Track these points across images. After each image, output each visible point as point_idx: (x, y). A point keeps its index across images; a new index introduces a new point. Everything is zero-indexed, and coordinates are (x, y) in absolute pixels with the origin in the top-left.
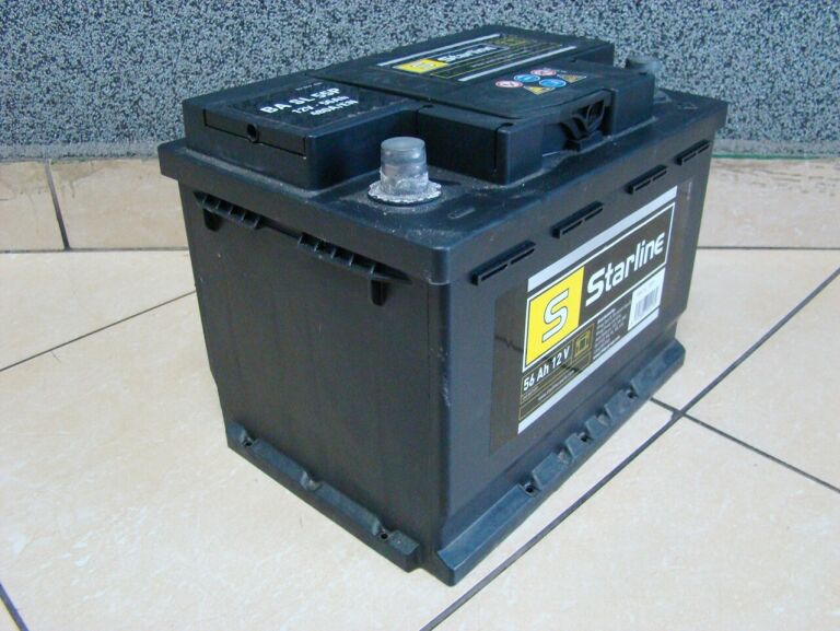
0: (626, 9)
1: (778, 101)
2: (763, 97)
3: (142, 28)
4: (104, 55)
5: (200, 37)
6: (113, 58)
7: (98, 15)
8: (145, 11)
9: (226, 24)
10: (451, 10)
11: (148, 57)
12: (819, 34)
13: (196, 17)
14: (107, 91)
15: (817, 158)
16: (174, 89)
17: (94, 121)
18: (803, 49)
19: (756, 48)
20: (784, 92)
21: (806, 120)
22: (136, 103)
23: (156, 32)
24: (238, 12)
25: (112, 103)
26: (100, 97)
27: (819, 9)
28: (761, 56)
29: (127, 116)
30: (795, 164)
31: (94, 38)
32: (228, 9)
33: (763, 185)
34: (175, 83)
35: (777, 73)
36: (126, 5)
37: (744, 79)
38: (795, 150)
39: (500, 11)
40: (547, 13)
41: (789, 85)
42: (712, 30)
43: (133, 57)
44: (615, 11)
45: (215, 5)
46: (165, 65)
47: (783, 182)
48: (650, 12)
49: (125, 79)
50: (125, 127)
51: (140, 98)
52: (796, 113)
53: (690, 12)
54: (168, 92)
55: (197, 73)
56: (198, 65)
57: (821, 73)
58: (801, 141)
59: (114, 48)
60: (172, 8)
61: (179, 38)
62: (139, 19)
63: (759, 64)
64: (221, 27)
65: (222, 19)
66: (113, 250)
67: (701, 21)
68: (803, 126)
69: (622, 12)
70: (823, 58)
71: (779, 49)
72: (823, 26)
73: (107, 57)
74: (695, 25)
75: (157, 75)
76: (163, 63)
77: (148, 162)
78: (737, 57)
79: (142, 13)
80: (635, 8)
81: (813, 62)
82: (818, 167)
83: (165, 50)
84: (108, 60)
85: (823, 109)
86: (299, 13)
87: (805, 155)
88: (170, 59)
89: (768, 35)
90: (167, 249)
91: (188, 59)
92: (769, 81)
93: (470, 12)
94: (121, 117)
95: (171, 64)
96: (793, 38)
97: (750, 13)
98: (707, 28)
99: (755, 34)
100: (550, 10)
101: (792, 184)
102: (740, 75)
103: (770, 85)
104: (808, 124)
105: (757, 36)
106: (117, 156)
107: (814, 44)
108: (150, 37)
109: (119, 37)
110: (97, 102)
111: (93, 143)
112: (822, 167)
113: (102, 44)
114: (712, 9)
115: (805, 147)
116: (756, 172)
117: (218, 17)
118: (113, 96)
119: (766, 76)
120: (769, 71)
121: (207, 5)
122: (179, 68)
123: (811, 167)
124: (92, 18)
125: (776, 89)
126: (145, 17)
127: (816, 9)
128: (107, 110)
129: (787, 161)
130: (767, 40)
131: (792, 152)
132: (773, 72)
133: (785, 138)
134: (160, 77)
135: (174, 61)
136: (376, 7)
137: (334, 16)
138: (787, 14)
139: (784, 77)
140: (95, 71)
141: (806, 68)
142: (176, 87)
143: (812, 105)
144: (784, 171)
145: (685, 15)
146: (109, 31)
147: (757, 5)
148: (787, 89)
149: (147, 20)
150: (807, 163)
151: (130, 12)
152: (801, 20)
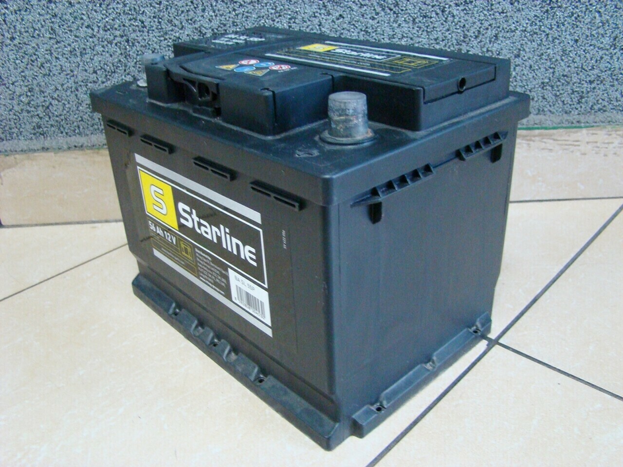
0: (434, 15)
1: (558, 83)
2: (547, 80)
3: (49, 47)
4: (19, 70)
5: (95, 53)
6: (27, 73)
7: (12, 39)
8: (50, 33)
9: (115, 42)
10: (294, 22)
11: (55, 71)
12: (588, 29)
13: (91, 37)
14: (24, 99)
15: (593, 126)
16: (76, 95)
17: (15, 124)
18: (576, 41)
19: (539, 42)
20: (564, 76)
21: (582, 97)
22: (48, 107)
23: (59, 50)
24: (124, 31)
25: (28, 108)
26: (19, 104)
27: (587, 9)
28: (543, 48)
29: (41, 118)
30: (577, 132)
31: (10, 57)
32: (116, 29)
33: (551, 150)
34: (77, 90)
35: (557, 60)
36: (35, 30)
37: (531, 67)
38: (574, 122)
39: (333, 21)
40: (371, 21)
41: (567, 70)
42: (503, 29)
43: (43, 71)
44: (425, 17)
45: (105, 26)
46: (68, 77)
47: (567, 147)
48: (453, 16)
49: (37, 89)
50: (39, 127)
51: (51, 104)
52: (573, 92)
53: (485, 15)
54: (72, 98)
55: (94, 82)
56: (95, 75)
57: (591, 59)
58: (579, 114)
59: (27, 65)
60: (71, 31)
61: (78, 54)
62: (45, 40)
63: (542, 54)
64: (111, 44)
65: (112, 37)
66: (36, 225)
67: (494, 22)
68: (579, 102)
69: (431, 17)
70: (592, 47)
71: (557, 41)
72: (590, 22)
73: (23, 72)
74: (490, 25)
75: (62, 85)
76: (67, 75)
77: (59, 155)
78: (524, 50)
79: (48, 35)
80: (441, 13)
81: (584, 51)
82: (593, 134)
83: (68, 65)
84: (23, 74)
85: (594, 88)
86: (172, 30)
87: (582, 125)
88: (72, 71)
89: (548, 31)
90: (78, 223)
91: (86, 71)
92: (550, 68)
93: (309, 23)
94: (36, 120)
95: (73, 76)
96: (568, 33)
97: (533, 14)
98: (499, 27)
99: (537, 31)
100: (373, 19)
101: (572, 148)
102: (527, 64)
103: (551, 71)
104: (583, 100)
105: (539, 32)
106: (35, 151)
107: (584, 36)
108: (55, 54)
109: (31, 56)
110: (16, 108)
111: (16, 141)
112: (596, 134)
113: (17, 62)
114: (503, 12)
115: (582, 118)
116: (544, 140)
117: (108, 36)
118: (29, 103)
119: (549, 64)
120: (550, 60)
121: (99, 27)
122: (80, 78)
123: (587, 134)
124: (9, 41)
125: (557, 74)
126: (50, 38)
127: (584, 9)
128: (25, 114)
129: (568, 130)
130: (547, 35)
131: (572, 123)
132: (554, 60)
133: (566, 113)
134: (65, 86)
135: (75, 73)
136: (234, 22)
137: (200, 31)
138: (561, 13)
139: (562, 64)
140: (13, 84)
141: (579, 56)
142: (79, 94)
143: (585, 85)
144: (567, 138)
145: (482, 18)
146: (23, 51)
147: (538, 8)
148: (565, 74)
149: (53, 41)
150: (584, 131)
151: (39, 35)
152: (573, 18)
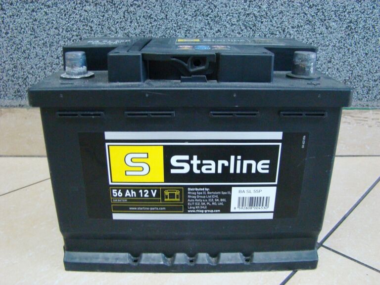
0: (278, 33)
1: (355, 80)
2: (347, 78)
3: (29, 40)
4: (9, 54)
5: (59, 45)
6: (14, 56)
7: (7, 33)
8: (31, 31)
9: (72, 39)
10: (189, 33)
11: (32, 56)
12: (374, 47)
13: (57, 35)
14: (11, 73)
15: (376, 109)
16: (45, 72)
17: (3, 88)
18: (367, 54)
19: (343, 54)
20: (358, 76)
21: (369, 90)
22: (25, 79)
23: (36, 42)
24: (79, 32)
25: (13, 79)
26: (7, 76)
27: (373, 35)
28: (346, 57)
29: (20, 86)
30: (365, 112)
31: (4, 45)
32: (74, 31)
33: (349, 123)
34: (46, 69)
35: (354, 66)
36: (22, 28)
37: (338, 69)
38: (365, 105)
39: (214, 34)
40: (237, 35)
41: (360, 72)
42: (321, 44)
43: (24, 55)
44: (272, 34)
45: (67, 29)
46: (40, 60)
47: (360, 121)
48: (290, 34)
49: (20, 66)
50: (19, 92)
51: (27, 77)
52: (364, 87)
53: (310, 35)
54: (42, 74)
55: (57, 64)
56: (58, 60)
57: (376, 66)
58: (367, 101)
59: (15, 50)
60: (45, 30)
61: (48, 46)
62: (27, 35)
63: (345, 61)
64: (70, 40)
65: (71, 36)
66: (11, 156)
67: (316, 39)
68: (368, 93)
69: (276, 35)
70: (376, 59)
71: (355, 54)
72: (375, 43)
73: (11, 55)
74: (313, 41)
75: (36, 65)
76: (40, 59)
77: (30, 110)
78: (334, 58)
79: (30, 32)
80: (282, 32)
81: (371, 61)
82: (376, 114)
83: (41, 52)
84: (11, 56)
85: (377, 85)
86: (110, 34)
87: (370, 107)
88: (43, 56)
89: (349, 47)
90: (39, 156)
91: (52, 56)
92: (350, 70)
93: (198, 34)
94: (17, 87)
95: (44, 59)
96: (361, 49)
97: (340, 36)
98: (319, 43)
99: (342, 46)
100: (239, 33)
101: (363, 122)
102: (336, 67)
103: (351, 72)
104: (370, 92)
105: (344, 47)
106: (14, 107)
107: (372, 51)
108: (33, 45)
109: (17, 45)
110: (5, 78)
111: (3, 100)
112: (378, 114)
113: (8, 48)
114: (321, 34)
115: (369, 103)
116: (346, 116)
117: (68, 35)
118: (13, 76)
119: (349, 67)
120: (350, 65)
121: (63, 29)
122: (48, 61)
123: (373, 113)
124: (4, 35)
125: (354, 74)
126: (31, 34)
127: (371, 34)
128: (10, 82)
129: (361, 110)
130: (349, 49)
131: (363, 106)
132: (352, 65)
133: (359, 100)
134: (38, 66)
135: (45, 57)
136: (150, 31)
137: (128, 35)
138: (357, 36)
139: (358, 68)
140: (4, 62)
141: (368, 64)
142: (46, 71)
143: (372, 82)
144: (360, 116)
145: (308, 37)
146: (12, 41)
147: (343, 32)
148: (359, 74)
149: (33, 36)
150: (371, 112)
151: (24, 32)
152: (365, 40)
